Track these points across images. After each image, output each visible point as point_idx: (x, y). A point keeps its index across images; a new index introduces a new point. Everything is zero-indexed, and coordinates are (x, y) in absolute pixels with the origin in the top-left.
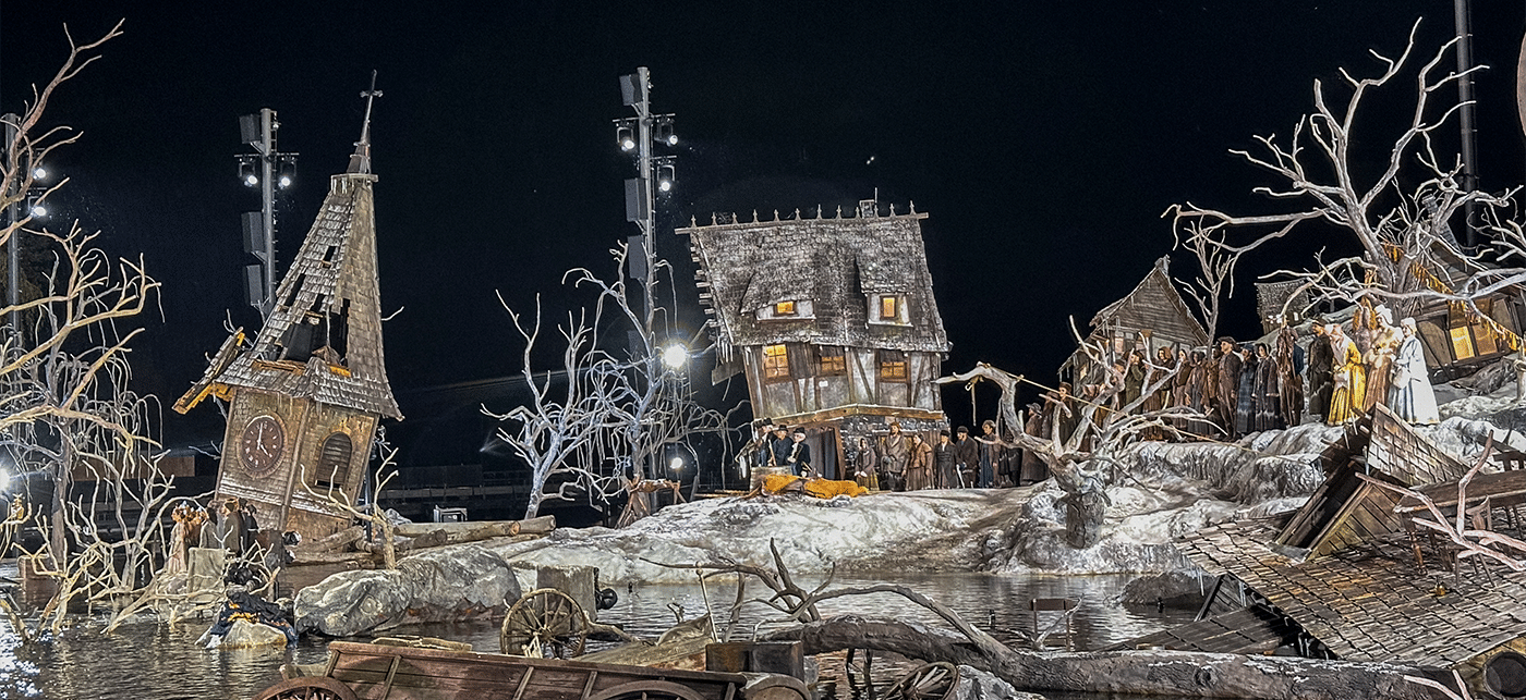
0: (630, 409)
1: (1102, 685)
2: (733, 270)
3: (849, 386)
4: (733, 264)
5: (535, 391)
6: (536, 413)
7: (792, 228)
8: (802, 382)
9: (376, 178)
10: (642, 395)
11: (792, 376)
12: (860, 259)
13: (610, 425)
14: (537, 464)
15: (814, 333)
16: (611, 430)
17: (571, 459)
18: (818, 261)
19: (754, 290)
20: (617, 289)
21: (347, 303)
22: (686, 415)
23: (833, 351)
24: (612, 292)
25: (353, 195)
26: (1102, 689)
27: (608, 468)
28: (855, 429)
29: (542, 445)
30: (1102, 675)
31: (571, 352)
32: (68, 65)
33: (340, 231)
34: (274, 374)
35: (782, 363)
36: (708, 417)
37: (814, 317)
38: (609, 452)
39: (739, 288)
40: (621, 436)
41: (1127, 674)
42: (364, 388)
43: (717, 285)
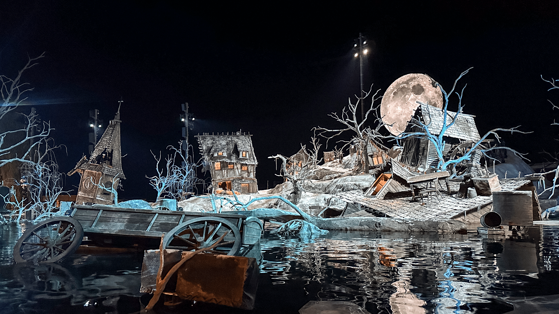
0: (182, 178)
1: (344, 228)
2: (208, 145)
3: (234, 172)
4: (208, 144)
5: (159, 173)
6: (159, 178)
7: (222, 137)
8: (224, 171)
9: (121, 121)
10: (185, 176)
11: (221, 169)
12: (237, 144)
13: (177, 182)
14: (159, 190)
15: (227, 159)
16: (177, 183)
17: (167, 189)
18: (227, 144)
19: (213, 150)
20: (179, 151)
21: (112, 150)
22: (195, 180)
23: (231, 164)
24: (178, 152)
25: (115, 125)
26: (344, 229)
27: (176, 192)
28: (236, 182)
29: (160, 186)
30: (344, 225)
31: (168, 164)
32: (28, 64)
33: (111, 133)
34: (93, 167)
35: (219, 166)
36: (200, 181)
37: (227, 156)
38: (177, 188)
39: (209, 150)
40: (180, 184)
41: (352, 224)
42: (116, 171)
43: (204, 148)
